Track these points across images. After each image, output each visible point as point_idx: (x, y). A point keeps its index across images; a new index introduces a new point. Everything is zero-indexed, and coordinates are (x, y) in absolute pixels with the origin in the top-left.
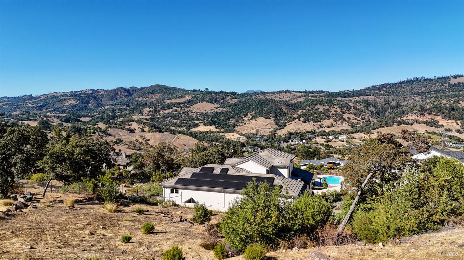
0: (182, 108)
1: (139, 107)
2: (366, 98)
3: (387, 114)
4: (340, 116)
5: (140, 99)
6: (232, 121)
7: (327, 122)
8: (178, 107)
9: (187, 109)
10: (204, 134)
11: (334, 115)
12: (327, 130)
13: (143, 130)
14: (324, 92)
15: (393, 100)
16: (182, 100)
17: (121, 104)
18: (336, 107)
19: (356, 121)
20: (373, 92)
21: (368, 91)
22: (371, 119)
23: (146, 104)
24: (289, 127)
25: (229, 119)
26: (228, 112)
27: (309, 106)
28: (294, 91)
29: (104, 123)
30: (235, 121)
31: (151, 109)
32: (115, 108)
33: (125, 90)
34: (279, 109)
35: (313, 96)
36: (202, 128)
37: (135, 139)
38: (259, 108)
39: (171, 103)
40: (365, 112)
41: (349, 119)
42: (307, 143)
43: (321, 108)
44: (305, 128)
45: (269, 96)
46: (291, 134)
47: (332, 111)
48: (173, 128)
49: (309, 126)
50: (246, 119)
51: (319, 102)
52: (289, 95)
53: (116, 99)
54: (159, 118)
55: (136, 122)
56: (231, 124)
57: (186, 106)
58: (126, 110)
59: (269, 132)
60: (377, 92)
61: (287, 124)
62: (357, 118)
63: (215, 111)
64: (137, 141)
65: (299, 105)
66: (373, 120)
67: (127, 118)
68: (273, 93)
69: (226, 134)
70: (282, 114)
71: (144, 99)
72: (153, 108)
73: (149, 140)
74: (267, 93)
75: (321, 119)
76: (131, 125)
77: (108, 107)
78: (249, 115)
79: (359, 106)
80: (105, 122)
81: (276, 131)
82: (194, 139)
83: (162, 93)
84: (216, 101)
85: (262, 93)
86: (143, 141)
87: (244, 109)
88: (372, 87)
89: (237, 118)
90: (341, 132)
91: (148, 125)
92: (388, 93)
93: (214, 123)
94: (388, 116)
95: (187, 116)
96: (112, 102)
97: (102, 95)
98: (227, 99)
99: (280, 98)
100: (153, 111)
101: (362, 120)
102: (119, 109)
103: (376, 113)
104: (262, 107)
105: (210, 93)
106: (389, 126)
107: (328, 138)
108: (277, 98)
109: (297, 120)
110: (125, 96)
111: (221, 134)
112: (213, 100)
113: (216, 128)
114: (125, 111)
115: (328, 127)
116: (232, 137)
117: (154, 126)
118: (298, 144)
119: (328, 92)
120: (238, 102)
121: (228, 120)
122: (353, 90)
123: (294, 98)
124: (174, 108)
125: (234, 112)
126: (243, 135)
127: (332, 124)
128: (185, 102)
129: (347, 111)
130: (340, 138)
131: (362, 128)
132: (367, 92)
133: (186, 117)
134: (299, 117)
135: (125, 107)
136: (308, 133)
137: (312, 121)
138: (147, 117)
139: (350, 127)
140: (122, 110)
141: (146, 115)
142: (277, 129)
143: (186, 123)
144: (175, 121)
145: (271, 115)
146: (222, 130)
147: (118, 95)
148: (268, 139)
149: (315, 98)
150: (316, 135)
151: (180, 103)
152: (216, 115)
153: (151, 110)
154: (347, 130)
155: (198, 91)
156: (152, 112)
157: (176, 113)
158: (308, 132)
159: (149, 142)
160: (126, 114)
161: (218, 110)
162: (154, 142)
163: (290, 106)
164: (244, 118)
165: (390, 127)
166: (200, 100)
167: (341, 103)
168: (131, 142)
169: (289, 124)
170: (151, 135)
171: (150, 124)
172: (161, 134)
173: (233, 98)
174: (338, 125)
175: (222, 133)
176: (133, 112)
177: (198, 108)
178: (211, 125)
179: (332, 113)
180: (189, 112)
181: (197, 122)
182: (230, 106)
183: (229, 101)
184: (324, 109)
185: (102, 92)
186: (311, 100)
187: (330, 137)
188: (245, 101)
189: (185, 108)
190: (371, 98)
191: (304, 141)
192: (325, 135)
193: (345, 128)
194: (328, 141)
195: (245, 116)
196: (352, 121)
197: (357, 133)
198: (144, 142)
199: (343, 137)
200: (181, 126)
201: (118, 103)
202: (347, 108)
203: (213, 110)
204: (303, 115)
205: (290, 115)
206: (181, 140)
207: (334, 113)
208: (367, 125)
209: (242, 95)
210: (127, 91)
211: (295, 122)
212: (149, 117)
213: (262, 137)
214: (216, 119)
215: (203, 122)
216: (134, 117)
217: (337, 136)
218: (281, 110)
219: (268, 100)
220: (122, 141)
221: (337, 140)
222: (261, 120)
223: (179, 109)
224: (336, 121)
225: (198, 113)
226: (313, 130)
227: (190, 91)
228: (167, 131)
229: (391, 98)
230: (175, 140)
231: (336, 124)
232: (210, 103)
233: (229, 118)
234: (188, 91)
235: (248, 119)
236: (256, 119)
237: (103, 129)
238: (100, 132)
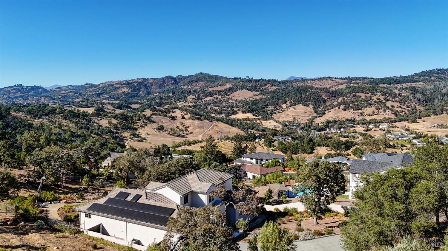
0: (223, 96)
1: (183, 96)
2: (413, 84)
3: (436, 101)
4: (383, 103)
5: (185, 87)
6: (270, 108)
7: (368, 110)
8: (219, 95)
9: (227, 97)
10: (242, 121)
11: (376, 102)
12: (368, 118)
13: (183, 118)
14: (368, 78)
15: (444, 87)
16: (223, 88)
17: (168, 91)
18: (379, 94)
19: (400, 109)
20: (423, 78)
21: (417, 77)
22: (418, 107)
23: (190, 92)
24: (328, 115)
25: (267, 106)
26: (267, 100)
27: (350, 93)
28: (336, 78)
30: (273, 108)
31: (194, 97)
32: (162, 95)
33: (172, 78)
34: (319, 97)
35: (356, 83)
36: (240, 116)
37: (175, 126)
38: (298, 95)
39: (213, 91)
40: (411, 100)
41: (393, 106)
42: (345, 132)
43: (363, 96)
44: (345, 116)
45: (309, 83)
46: (329, 122)
47: (375, 98)
48: (213, 115)
49: (349, 114)
50: (284, 106)
51: (361, 90)
52: (330, 82)
53: (164, 87)
54: (201, 105)
55: (180, 109)
56: (269, 111)
57: (227, 94)
58: (172, 97)
59: (307, 120)
60: (427, 77)
61: (326, 112)
62: (402, 106)
63: (253, 99)
64: (178, 128)
65: (340, 93)
66: (420, 108)
67: (172, 106)
68: (313, 80)
69: (263, 122)
70: (322, 102)
71: (189, 87)
72: (197, 96)
73: (188, 127)
74: (307, 80)
75: (362, 107)
76: (175, 112)
77: (157, 94)
78: (288, 103)
79: (405, 94)
80: (151, 109)
81: (314, 119)
82: (230, 126)
83: (206, 81)
84: (255, 89)
85: (303, 80)
86: (183, 128)
87: (283, 97)
88: (422, 73)
89: (275, 106)
90: (382, 121)
91: (190, 113)
92: (439, 79)
93: (251, 110)
94: (437, 104)
95: (228, 104)
96: (160, 90)
97: (152, 84)
98: (266, 87)
99: (321, 86)
100: (196, 99)
101: (407, 108)
102: (166, 97)
103: (424, 101)
104: (301, 95)
105: (250, 81)
106: (437, 115)
107: (368, 127)
108: (317, 85)
109: (337, 108)
110: (172, 84)
111: (258, 121)
112: (253, 87)
113: (254, 115)
114: (171, 98)
115: (369, 115)
116: (269, 124)
117: (195, 114)
118: (335, 133)
119: (373, 78)
120: (277, 90)
121: (266, 107)
122: (401, 76)
123: (335, 85)
124: (215, 96)
125: (273, 99)
126: (280, 123)
127: (374, 112)
128: (226, 90)
129: (391, 99)
130: (381, 127)
131: (407, 117)
132: (416, 79)
133: (226, 104)
134: (339, 105)
135: (171, 95)
136: (348, 122)
137: (352, 109)
138: (191, 104)
139: (393, 115)
140: (168, 98)
141: (190, 102)
142: (315, 117)
143: (226, 110)
144: (216, 108)
145: (310, 102)
146: (260, 117)
147: (166, 83)
148: (304, 128)
149: (357, 85)
150: (356, 123)
151: (221, 91)
152: (255, 102)
153: (195, 97)
154: (389, 118)
155: (239, 79)
156: (196, 100)
157: (217, 100)
158: (347, 120)
159: (188, 129)
160: (172, 101)
161: (257, 98)
162: (193, 129)
163: (330, 94)
164: (282, 106)
165: (438, 116)
166: (240, 88)
167: (385, 90)
168: (171, 129)
169: (328, 112)
170: (191, 123)
171: (192, 111)
172: (199, 121)
173: (272, 86)
174: (380, 114)
175: (259, 120)
176: (178, 100)
177: (238, 96)
178: (249, 113)
179: (374, 100)
180: (229, 99)
181: (236, 109)
182: (269, 94)
183: (268, 89)
184: (366, 96)
185: (152, 81)
186: (352, 87)
187: (371, 126)
188: (284, 88)
189: (225, 96)
190: (420, 85)
191: (342, 129)
192: (365, 124)
193: (387, 117)
194: (368, 130)
195: (283, 104)
196: (396, 109)
197: (401, 122)
198: (184, 129)
199: (384, 126)
200: (220, 113)
201: (165, 91)
202: (391, 96)
203: (252, 97)
204: (344, 103)
205: (330, 103)
206: (218, 127)
207: (376, 100)
208: (413, 114)
209: (281, 82)
210: (174, 79)
211: (335, 110)
212: (192, 104)
213: (299, 125)
214: (254, 107)
215: (242, 109)
216: (178, 104)
217: (378, 125)
218: (321, 97)
219: (307, 87)
220: (164, 127)
221: (378, 129)
222: (300, 108)
223: (220, 97)
224: (378, 109)
225: (238, 101)
226: (353, 119)
227: (231, 78)
228: (205, 119)
229: (442, 85)
230: (212, 127)
231: (378, 112)
232: (250, 90)
233: (267, 105)
234: (230, 78)
235: (287, 107)
236: (295, 107)
237: (147, 116)
238: (145, 119)
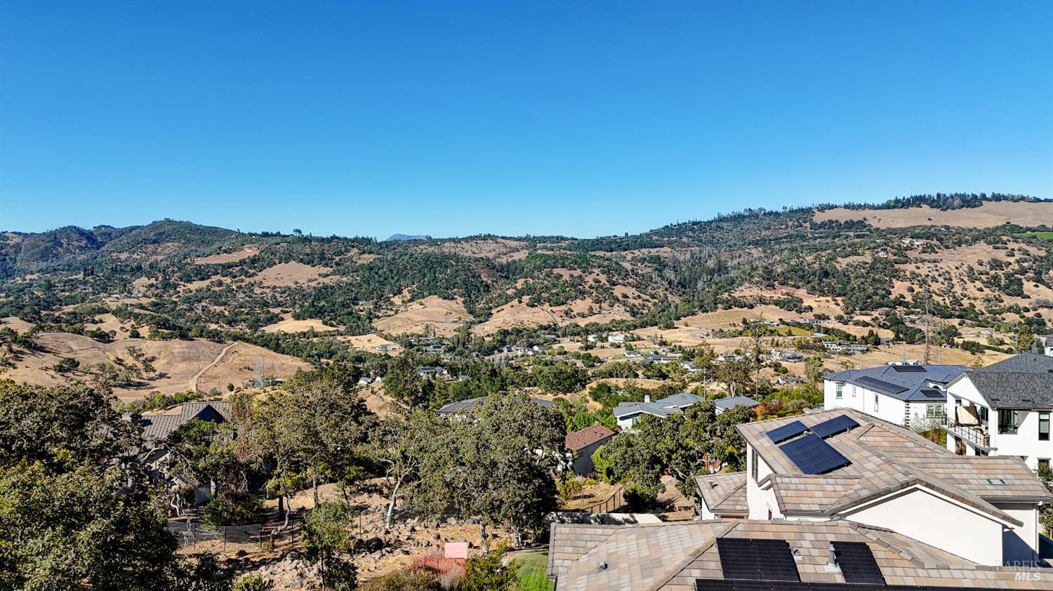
0: (236, 277)
1: (121, 276)
2: (654, 251)
3: (700, 284)
4: (606, 290)
5: (123, 256)
6: (364, 306)
7: (580, 305)
8: (226, 276)
9: (248, 280)
10: (297, 338)
11: (593, 288)
12: (582, 323)
13: (135, 335)
14: (568, 239)
15: (710, 256)
16: (235, 257)
17: (70, 267)
18: (596, 271)
19: (640, 301)
20: (667, 239)
21: (656, 238)
22: (670, 298)
23: (139, 268)
24: (498, 317)
25: (355, 301)
26: (353, 286)
27: (540, 269)
28: (503, 238)
29: (22, 319)
30: (371, 307)
31: (153, 281)
32: (55, 280)
33: (82, 233)
34: (474, 277)
35: (545, 248)
36: (290, 326)
37: (113, 358)
38: (428, 275)
39: (208, 266)
40: (656, 283)
41: (625, 296)
42: (544, 353)
43: (566, 274)
44: (534, 320)
45: (448, 248)
46: (505, 333)
47: (590, 280)
48: (213, 326)
49: (541, 315)
50: (397, 300)
51: (561, 261)
52: (492, 246)
53: (56, 256)
54: (175, 303)
55: (115, 313)
56: (362, 313)
57: (247, 272)
58: (85, 283)
59: (455, 330)
60: (675, 238)
61: (493, 311)
62: (642, 295)
63: (319, 283)
64: (119, 364)
65: (516, 268)
66: (675, 299)
67: (87, 306)
68: (455, 241)
69: (352, 339)
70: (482, 289)
71: (135, 256)
72: (160, 279)
73: (153, 359)
74: (443, 241)
75: (567, 299)
76: (101, 321)
77: (35, 277)
78: (405, 292)
79: (643, 269)
80: (26, 315)
81: (470, 327)
82: (272, 353)
83: (183, 241)
84: (323, 259)
85: (432, 242)
86: (136, 363)
87: (393, 278)
88: (663, 228)
89: (375, 300)
90: (610, 326)
91: (147, 322)
92: (696, 242)
93: (319, 312)
94: (704, 289)
95: (250, 297)
96: (43, 265)
97: (17, 248)
98: (349, 254)
99: (474, 253)
100: (160, 286)
101: (651, 300)
102: (66, 282)
103: (678, 283)
104: (435, 273)
105: (307, 240)
106: (707, 312)
107: (587, 341)
108: (467, 251)
109: (515, 302)
110: (81, 248)
111: (339, 338)
112: (315, 256)
113: (325, 323)
114: (82, 287)
115: (583, 316)
116: (367, 343)
117: (164, 324)
118: (522, 356)
119: (576, 239)
120: (378, 262)
121: (354, 304)
122: (627, 234)
123: (505, 251)
124: (215, 278)
125: (369, 285)
126: (395, 340)
127: (591, 308)
128: (243, 262)
129: (620, 281)
130: (610, 339)
131: (654, 316)
132: (657, 240)
133: (247, 299)
134: (519, 295)
135: (80, 276)
136: (543, 331)
137: (548, 304)
138: (144, 301)
139: (628, 314)
140: (73, 285)
141: (140, 295)
142: (471, 323)
143: (247, 314)
144: (218, 309)
145: (455, 290)
146: (342, 328)
147: (61, 246)
148: (455, 348)
149: (550, 253)
150: (560, 333)
151: (230, 266)
152: (324, 292)
153: (155, 282)
154: (623, 321)
155: (276, 235)
156: (157, 288)
157: (220, 288)
158: (542, 327)
159: (154, 364)
160: (86, 293)
161: (327, 281)
162: (168, 363)
163: (498, 271)
164: (392, 300)
165: (710, 313)
166: (281, 258)
167: (606, 263)
168: (102, 367)
169: (498, 311)
170: (160, 347)
171: (153, 318)
172: (185, 343)
173: (364, 253)
174: (604, 311)
175: (342, 335)
176: (105, 289)
177: (279, 277)
178: (311, 318)
179: (589, 284)
180: (253, 285)
181: (277, 311)
182: (357, 271)
183: (354, 260)
184: (572, 276)
185: (17, 240)
186: (542, 256)
187: (591, 338)
188: (394, 259)
189: (243, 277)
190: (665, 252)
191: (536, 348)
192: (579, 334)
193: (618, 318)
194: (588, 347)
195: (395, 295)
196: (631, 301)
197: (645, 327)
198: (140, 366)
199: (617, 337)
200: (234, 320)
201: (60, 267)
202: (620, 274)
203: (316, 280)
204: (529, 290)
205: (499, 291)
206: (239, 355)
207: (593, 284)
208: (663, 311)
209: (384, 245)
210: (88, 236)
211: (512, 306)
212: (149, 301)
213: (440, 342)
214: (323, 303)
215: (291, 309)
216: (107, 300)
217: (604, 336)
218: (479, 279)
219: (447, 257)
220: (78, 364)
221: (607, 345)
222: (435, 304)
223: (228, 280)
224: (598, 301)
225: (278, 290)
226: (552, 324)
227: (254, 235)
228: (201, 336)
229: (705, 253)
230: (223, 358)
231: (600, 308)
232: (308, 264)
233: (356, 299)
234: (251, 235)
235: (403, 302)
236: (423, 301)
237: (20, 334)
238: (14, 341)
